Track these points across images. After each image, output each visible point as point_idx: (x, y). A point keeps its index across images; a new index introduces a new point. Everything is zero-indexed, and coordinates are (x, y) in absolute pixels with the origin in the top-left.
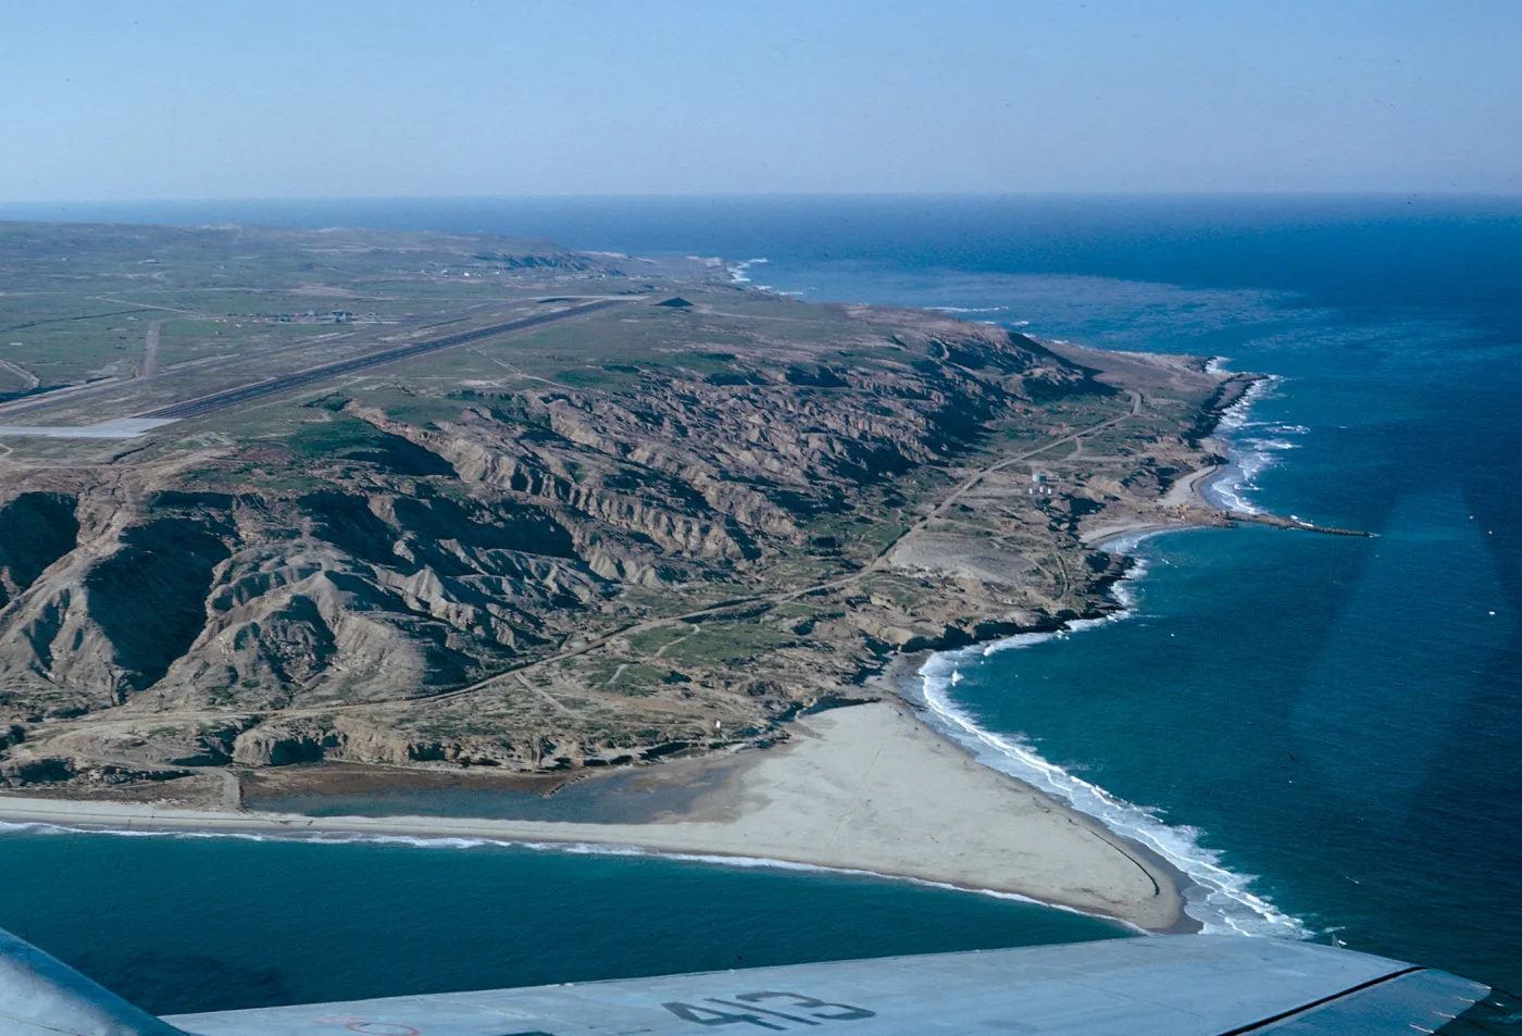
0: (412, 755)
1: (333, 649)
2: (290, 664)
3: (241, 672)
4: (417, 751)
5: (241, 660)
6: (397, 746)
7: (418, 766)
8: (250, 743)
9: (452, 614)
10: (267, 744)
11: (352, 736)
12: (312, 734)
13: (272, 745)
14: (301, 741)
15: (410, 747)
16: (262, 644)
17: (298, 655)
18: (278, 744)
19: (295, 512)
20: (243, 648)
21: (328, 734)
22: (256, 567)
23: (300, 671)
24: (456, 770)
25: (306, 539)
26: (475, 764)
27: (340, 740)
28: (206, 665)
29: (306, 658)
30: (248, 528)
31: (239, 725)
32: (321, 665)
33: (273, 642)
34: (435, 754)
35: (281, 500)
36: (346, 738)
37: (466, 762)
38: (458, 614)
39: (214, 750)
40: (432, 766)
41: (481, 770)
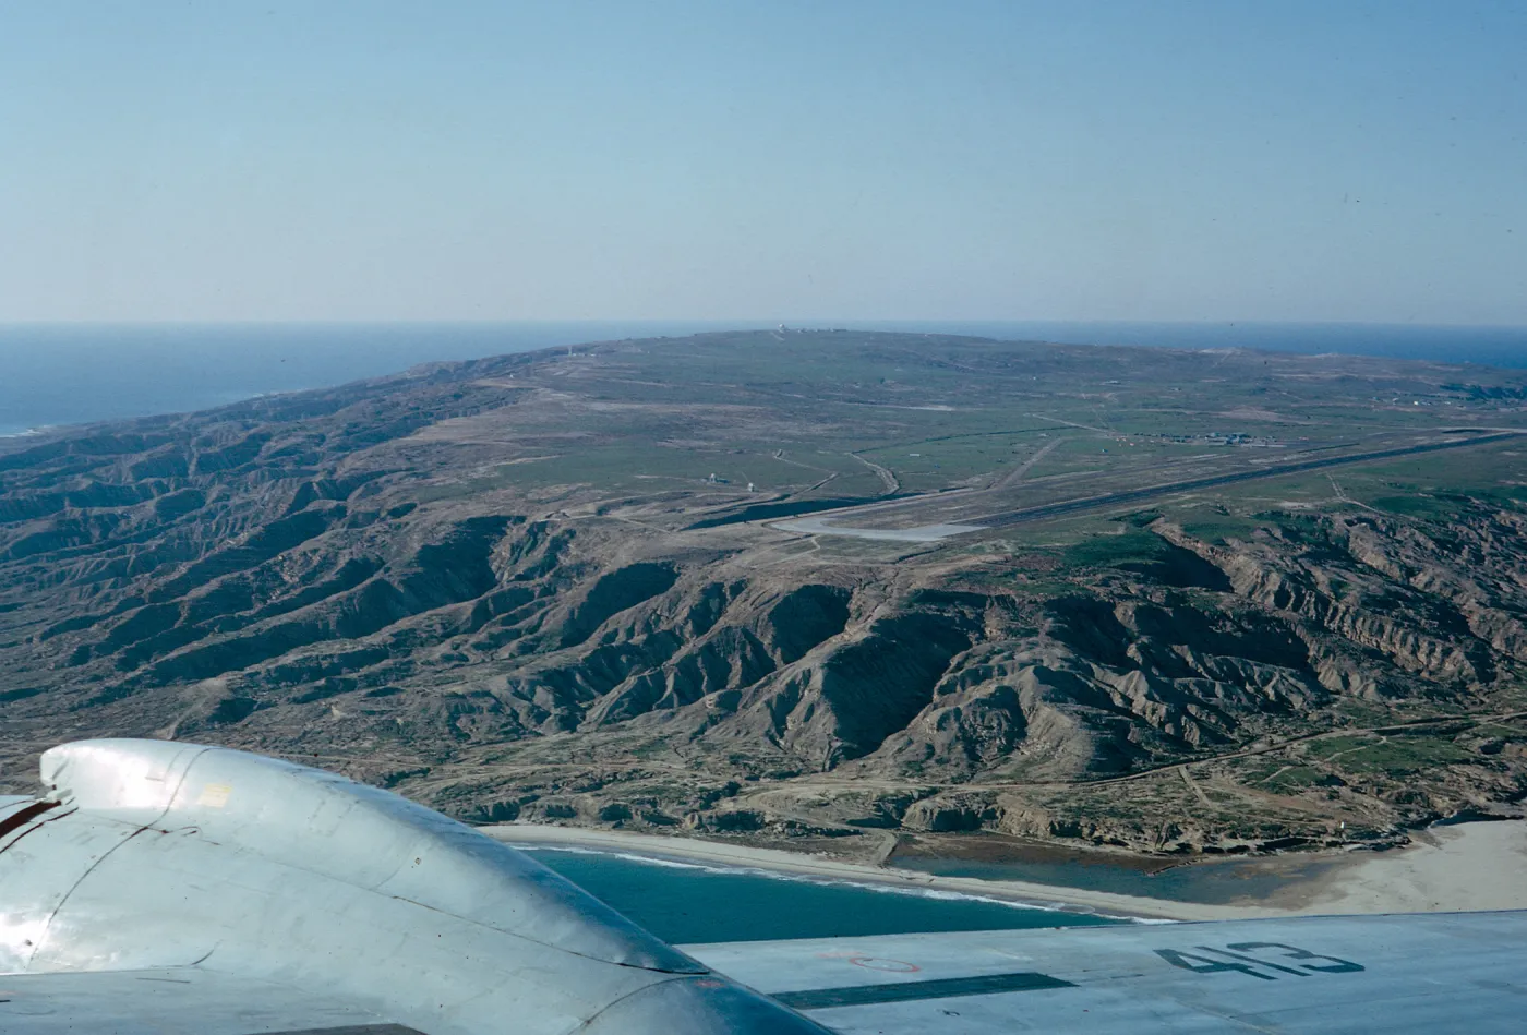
0: (1053, 831)
1: (1023, 735)
2: (982, 746)
3: (938, 751)
4: (1057, 828)
5: (940, 739)
6: (1042, 822)
7: (1057, 841)
8: (918, 811)
9: (1149, 711)
10: (932, 813)
11: (1009, 811)
12: (975, 807)
13: (935, 814)
14: (963, 812)
15: (1052, 824)
16: (961, 727)
17: (990, 738)
18: (940, 813)
19: (1041, 613)
20: (945, 729)
21: (990, 808)
22: (987, 659)
23: (989, 753)
24: (1087, 847)
25: (1042, 638)
26: (1107, 843)
27: (998, 814)
28: (911, 742)
29: (998, 741)
30: (993, 625)
31: (916, 795)
32: (1009, 748)
33: (971, 726)
34: (1073, 831)
35: (1030, 602)
36: (1003, 812)
37: (1099, 841)
38: (1154, 712)
39: (887, 815)
40: (1068, 842)
41: (1109, 849)
